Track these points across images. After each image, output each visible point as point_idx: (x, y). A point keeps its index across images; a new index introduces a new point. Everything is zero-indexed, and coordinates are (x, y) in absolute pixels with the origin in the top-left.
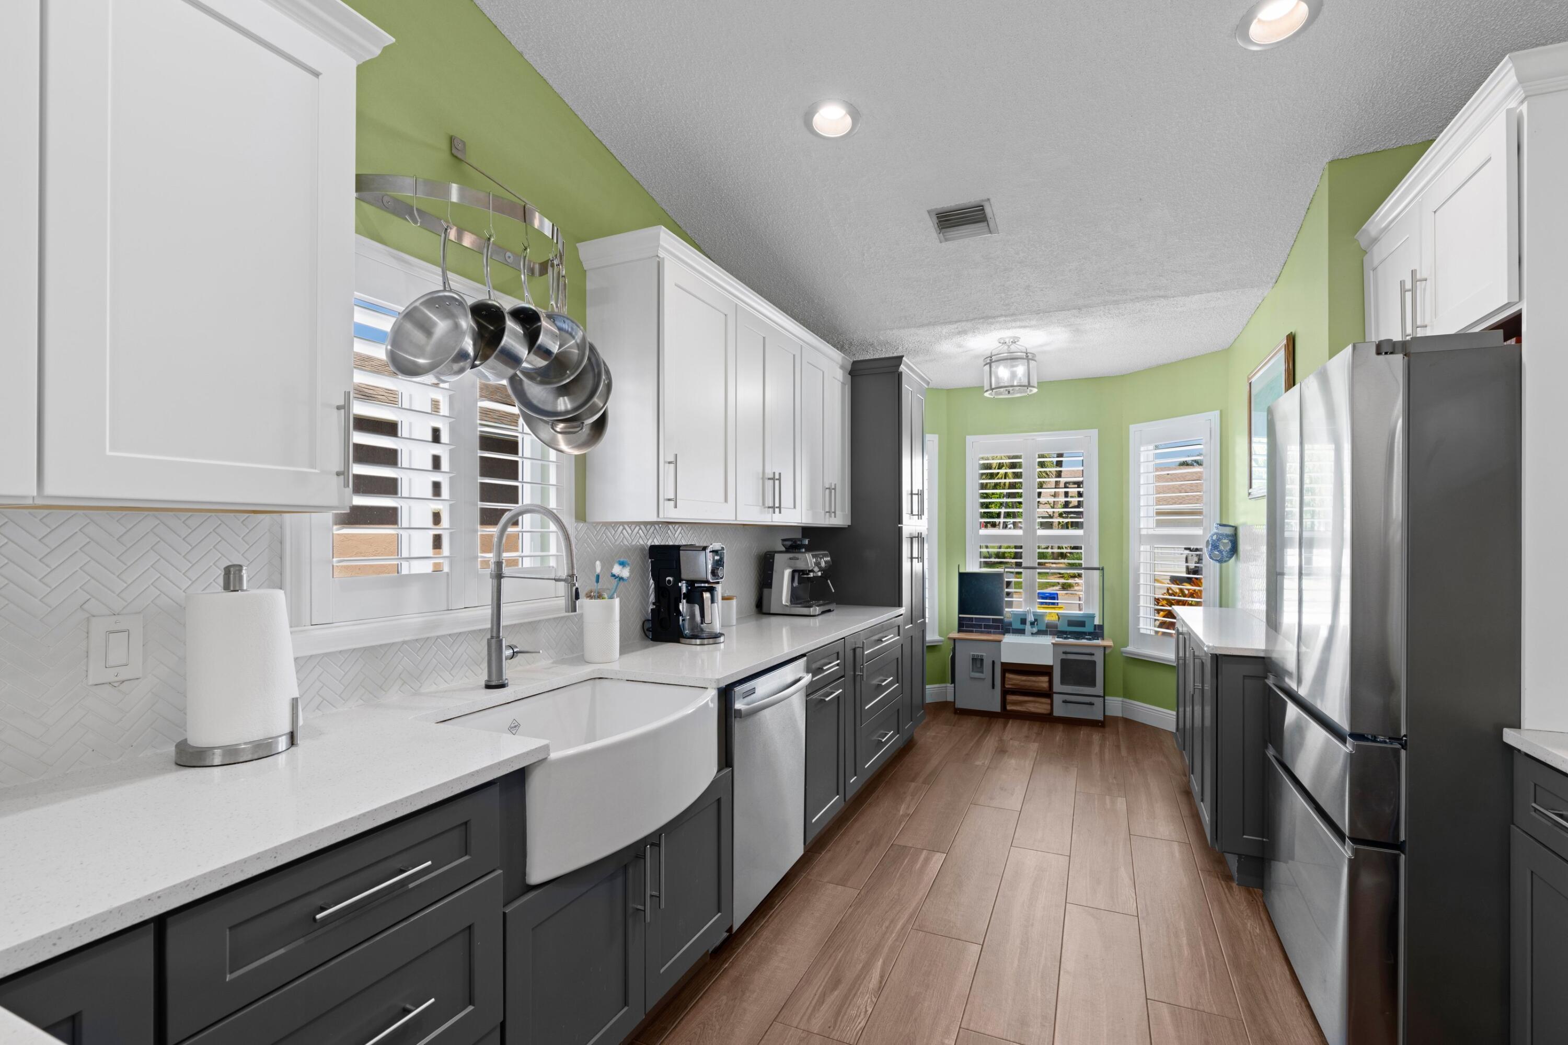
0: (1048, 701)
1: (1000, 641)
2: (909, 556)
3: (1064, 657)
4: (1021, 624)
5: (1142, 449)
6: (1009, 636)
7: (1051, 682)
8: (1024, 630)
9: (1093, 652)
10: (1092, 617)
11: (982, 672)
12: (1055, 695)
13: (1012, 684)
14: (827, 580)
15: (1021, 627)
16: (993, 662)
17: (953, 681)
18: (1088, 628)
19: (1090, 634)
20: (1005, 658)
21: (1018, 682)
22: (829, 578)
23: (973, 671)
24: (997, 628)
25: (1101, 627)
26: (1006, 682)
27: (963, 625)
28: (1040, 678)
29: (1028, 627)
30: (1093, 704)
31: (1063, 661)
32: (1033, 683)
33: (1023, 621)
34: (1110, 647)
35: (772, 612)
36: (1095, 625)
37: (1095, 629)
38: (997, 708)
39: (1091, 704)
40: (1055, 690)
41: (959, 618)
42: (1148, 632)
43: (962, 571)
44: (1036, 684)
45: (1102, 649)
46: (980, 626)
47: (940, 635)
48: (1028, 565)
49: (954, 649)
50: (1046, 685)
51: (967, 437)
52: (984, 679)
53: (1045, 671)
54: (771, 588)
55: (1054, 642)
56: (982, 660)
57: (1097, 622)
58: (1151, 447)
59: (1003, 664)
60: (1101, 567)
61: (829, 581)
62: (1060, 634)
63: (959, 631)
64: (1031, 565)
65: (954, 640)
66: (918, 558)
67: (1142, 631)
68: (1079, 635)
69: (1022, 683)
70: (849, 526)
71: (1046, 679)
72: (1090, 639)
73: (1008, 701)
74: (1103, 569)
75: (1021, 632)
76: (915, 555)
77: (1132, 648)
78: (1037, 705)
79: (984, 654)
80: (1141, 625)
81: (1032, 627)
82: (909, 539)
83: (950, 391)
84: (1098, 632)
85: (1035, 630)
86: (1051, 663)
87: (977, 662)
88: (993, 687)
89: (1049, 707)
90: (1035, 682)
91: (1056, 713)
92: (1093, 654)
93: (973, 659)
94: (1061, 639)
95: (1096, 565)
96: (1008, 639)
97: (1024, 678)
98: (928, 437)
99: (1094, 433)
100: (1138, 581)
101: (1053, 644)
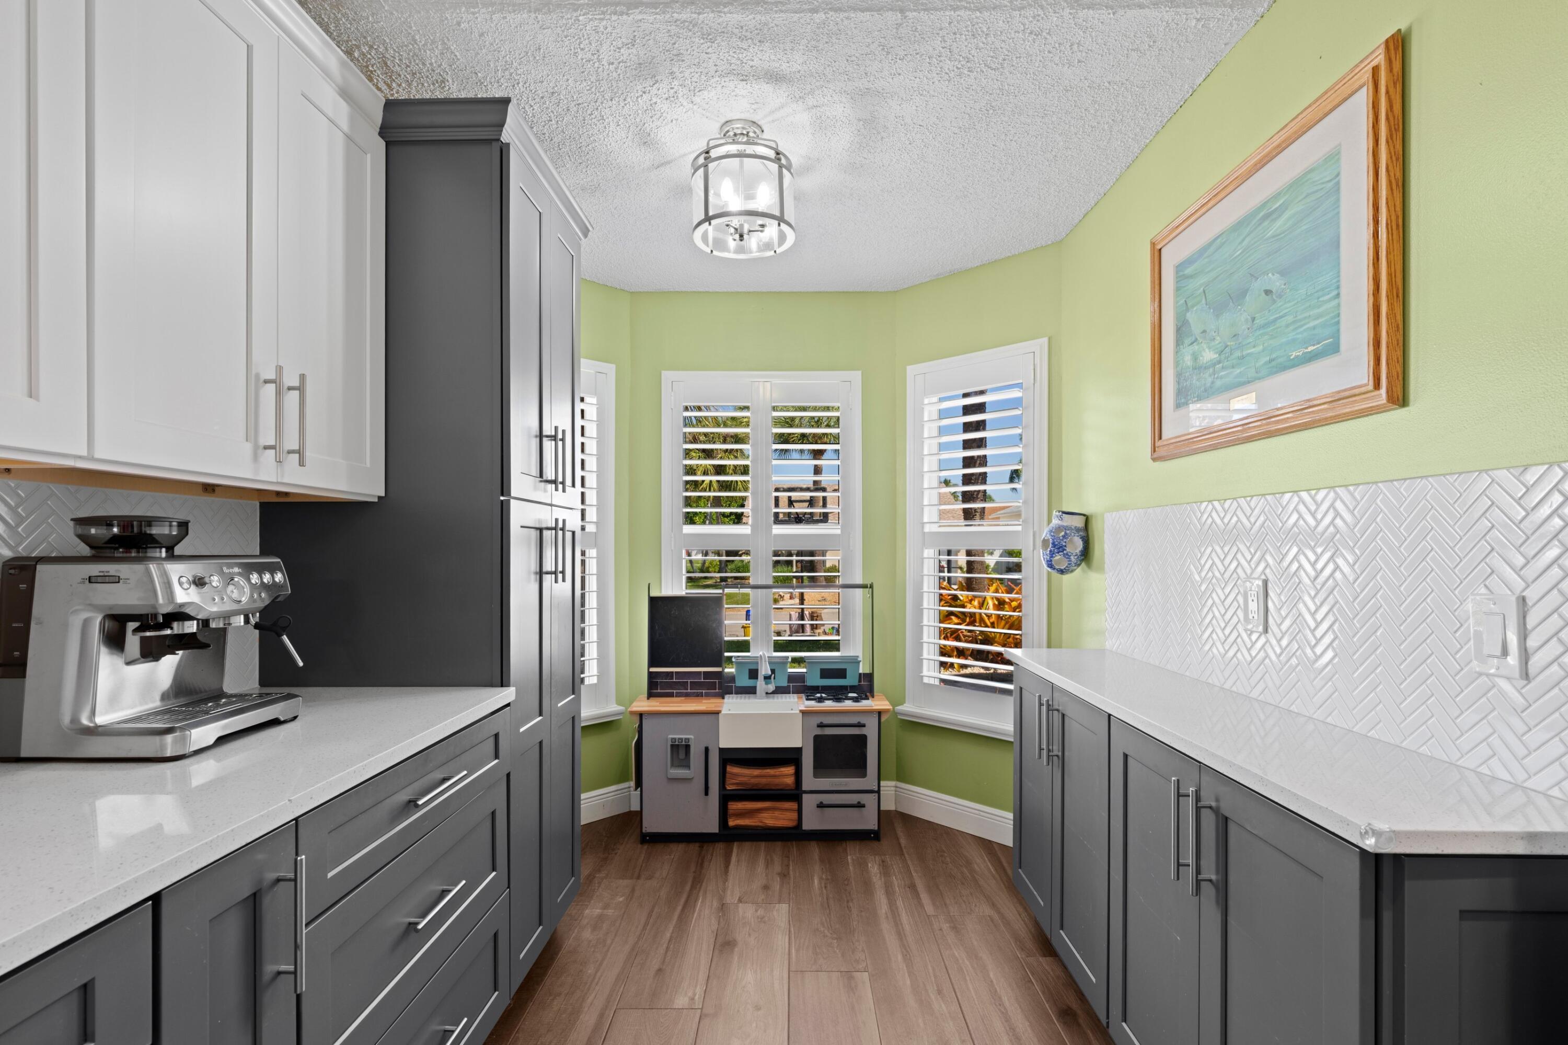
0: (794, 805)
1: (717, 713)
2: (534, 566)
3: (819, 732)
4: (750, 678)
5: (926, 401)
6: (730, 700)
7: (798, 775)
8: (755, 688)
9: (862, 722)
10: (855, 661)
11: (688, 766)
12: (805, 796)
13: (737, 784)
14: (280, 635)
15: (750, 683)
16: (707, 749)
17: (639, 784)
18: (851, 680)
19: (853, 689)
20: (726, 742)
21: (745, 779)
22: (284, 630)
23: (673, 765)
24: (713, 686)
25: (869, 677)
26: (728, 781)
27: (655, 687)
28: (782, 769)
29: (760, 684)
30: (863, 806)
31: (817, 738)
32: (769, 780)
33: (753, 674)
34: (887, 711)
35: (24, 754)
36: (860, 674)
37: (860, 681)
38: (713, 826)
39: (860, 806)
40: (805, 787)
41: (651, 675)
42: (932, 681)
43: (655, 593)
44: (777, 781)
45: (876, 716)
46: (684, 685)
47: (619, 703)
48: (760, 583)
49: (641, 726)
50: (790, 781)
51: (663, 372)
52: (692, 778)
53: (790, 757)
54: (23, 675)
55: (803, 708)
56: (687, 747)
57: (863, 669)
58: (935, 399)
59: (722, 750)
60: (869, 583)
61: (285, 638)
62: (810, 692)
63: (650, 695)
64: (764, 583)
65: (641, 715)
66: (555, 573)
67: (926, 680)
68: (838, 694)
69: (753, 781)
70: (380, 498)
71: (790, 770)
72: (856, 700)
73: (730, 812)
74: (871, 587)
75: (751, 691)
76: (549, 566)
77: (910, 708)
78: (777, 814)
79: (692, 737)
80: (925, 672)
81: (767, 684)
82: (534, 534)
83: (635, 295)
84: (865, 687)
85: (771, 688)
86: (799, 745)
87: (680, 751)
88: (706, 793)
89: (795, 815)
90: (774, 776)
91: (806, 826)
92: (864, 726)
93: (672, 746)
94: (812, 703)
95: (859, 580)
96: (731, 705)
97: (756, 772)
98: (586, 367)
99: (856, 376)
100: (921, 603)
101: (803, 713)
